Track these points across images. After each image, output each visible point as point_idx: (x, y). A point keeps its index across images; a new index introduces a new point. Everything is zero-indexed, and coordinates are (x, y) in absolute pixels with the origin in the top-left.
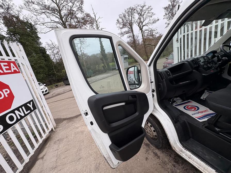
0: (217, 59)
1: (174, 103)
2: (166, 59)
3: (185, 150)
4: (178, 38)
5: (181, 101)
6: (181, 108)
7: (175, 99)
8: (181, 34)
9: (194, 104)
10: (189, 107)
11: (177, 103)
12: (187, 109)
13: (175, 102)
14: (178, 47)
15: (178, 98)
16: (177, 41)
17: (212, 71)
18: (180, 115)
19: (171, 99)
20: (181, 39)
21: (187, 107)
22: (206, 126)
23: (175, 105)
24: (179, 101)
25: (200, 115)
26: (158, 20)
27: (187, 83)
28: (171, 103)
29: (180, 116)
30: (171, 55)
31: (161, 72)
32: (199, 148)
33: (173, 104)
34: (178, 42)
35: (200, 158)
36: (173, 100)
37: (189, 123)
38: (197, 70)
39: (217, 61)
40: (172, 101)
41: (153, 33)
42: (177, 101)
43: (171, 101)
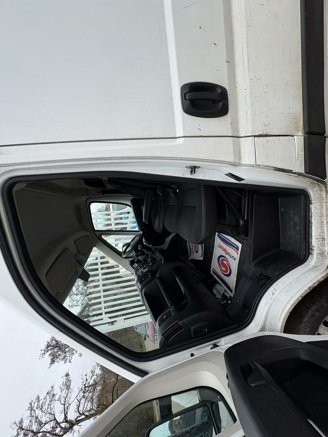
0: (142, 256)
1: (228, 296)
2: (145, 339)
3: (315, 249)
4: (109, 323)
5: (218, 287)
6: (232, 280)
7: (219, 296)
8: (102, 319)
9: (215, 265)
10: (224, 269)
11: (225, 290)
12: (229, 271)
13: (224, 295)
14: (125, 319)
15: (215, 291)
16: (112, 323)
17: (158, 255)
18: (247, 277)
19: (222, 303)
20: (110, 318)
21: (227, 272)
22: (245, 235)
23: (231, 292)
24: (220, 289)
25: (230, 250)
26: (67, 375)
27: (180, 281)
28: (229, 302)
29: (250, 275)
30: (138, 330)
31: (163, 335)
32: (289, 233)
33: (230, 296)
34: (116, 321)
35: (307, 226)
36: (223, 300)
37: (254, 258)
38: (156, 272)
39: (143, 255)
40: (225, 301)
41: (90, 384)
42: (222, 292)
43: (225, 303)
